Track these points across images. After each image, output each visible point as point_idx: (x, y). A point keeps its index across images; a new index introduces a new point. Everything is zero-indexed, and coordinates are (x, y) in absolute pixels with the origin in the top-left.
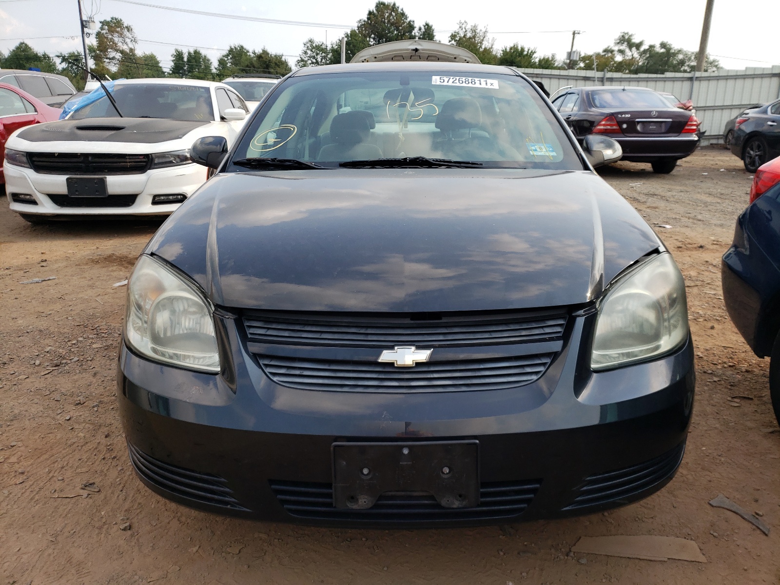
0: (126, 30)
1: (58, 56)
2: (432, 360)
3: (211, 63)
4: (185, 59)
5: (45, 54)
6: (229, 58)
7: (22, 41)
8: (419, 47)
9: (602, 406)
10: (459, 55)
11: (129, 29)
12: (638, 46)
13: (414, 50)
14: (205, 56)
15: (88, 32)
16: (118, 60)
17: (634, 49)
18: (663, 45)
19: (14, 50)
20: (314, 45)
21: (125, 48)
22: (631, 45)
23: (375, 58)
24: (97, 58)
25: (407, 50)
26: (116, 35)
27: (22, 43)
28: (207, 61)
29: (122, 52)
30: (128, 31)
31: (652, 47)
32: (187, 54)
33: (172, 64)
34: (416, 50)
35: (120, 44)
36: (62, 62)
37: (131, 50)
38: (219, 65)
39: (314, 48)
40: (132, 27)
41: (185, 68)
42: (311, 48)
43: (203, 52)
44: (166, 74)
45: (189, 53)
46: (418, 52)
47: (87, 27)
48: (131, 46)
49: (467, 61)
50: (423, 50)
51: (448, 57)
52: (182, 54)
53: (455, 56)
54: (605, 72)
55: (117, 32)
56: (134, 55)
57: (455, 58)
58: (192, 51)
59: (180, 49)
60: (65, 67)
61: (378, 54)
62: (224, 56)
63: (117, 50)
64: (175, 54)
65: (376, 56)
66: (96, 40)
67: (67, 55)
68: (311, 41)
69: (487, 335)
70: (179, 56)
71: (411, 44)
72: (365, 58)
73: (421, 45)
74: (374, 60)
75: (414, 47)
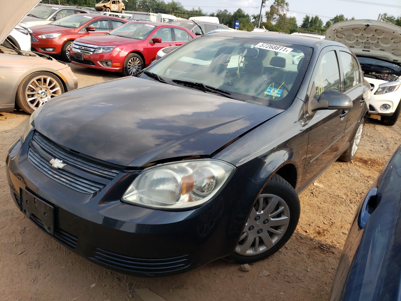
0: (285, 5)
1: (252, 16)
2: (63, 169)
3: (323, 24)
4: (310, 21)
5: (248, 15)
6: (333, 22)
7: (240, 8)
8: (369, 24)
9: (105, 217)
10: (397, 31)
11: (287, 4)
13: (366, 25)
14: (320, 20)
15: (264, 5)
16: (277, 19)
19: (235, 12)
20: (387, 17)
21: (282, 13)
23: (342, 28)
24: (268, 18)
25: (363, 25)
26: (280, 7)
27: (239, 9)
28: (321, 22)
29: (280, 15)
30: (286, 5)
32: (311, 18)
33: (303, 23)
34: (368, 25)
35: (280, 11)
36: (253, 19)
37: (284, 15)
38: (326, 25)
39: (386, 18)
40: (289, 4)
41: (308, 25)
42: (383, 18)
43: (320, 18)
44: (298, 27)
45: (312, 18)
46: (369, 27)
47: (264, 3)
48: (285, 12)
50: (372, 26)
51: (389, 31)
52: (309, 18)
55: (281, 6)
56: (285, 17)
57: (394, 32)
58: (314, 17)
59: (308, 15)
60: (254, 21)
61: (343, 26)
62: (331, 20)
63: (277, 15)
64: (306, 18)
66: (270, 9)
67: (256, 16)
68: (385, 15)
69: (87, 167)
70: (307, 19)
71: (365, 22)
72: (335, 28)
73: (372, 23)
74: (341, 30)
75: (366, 24)
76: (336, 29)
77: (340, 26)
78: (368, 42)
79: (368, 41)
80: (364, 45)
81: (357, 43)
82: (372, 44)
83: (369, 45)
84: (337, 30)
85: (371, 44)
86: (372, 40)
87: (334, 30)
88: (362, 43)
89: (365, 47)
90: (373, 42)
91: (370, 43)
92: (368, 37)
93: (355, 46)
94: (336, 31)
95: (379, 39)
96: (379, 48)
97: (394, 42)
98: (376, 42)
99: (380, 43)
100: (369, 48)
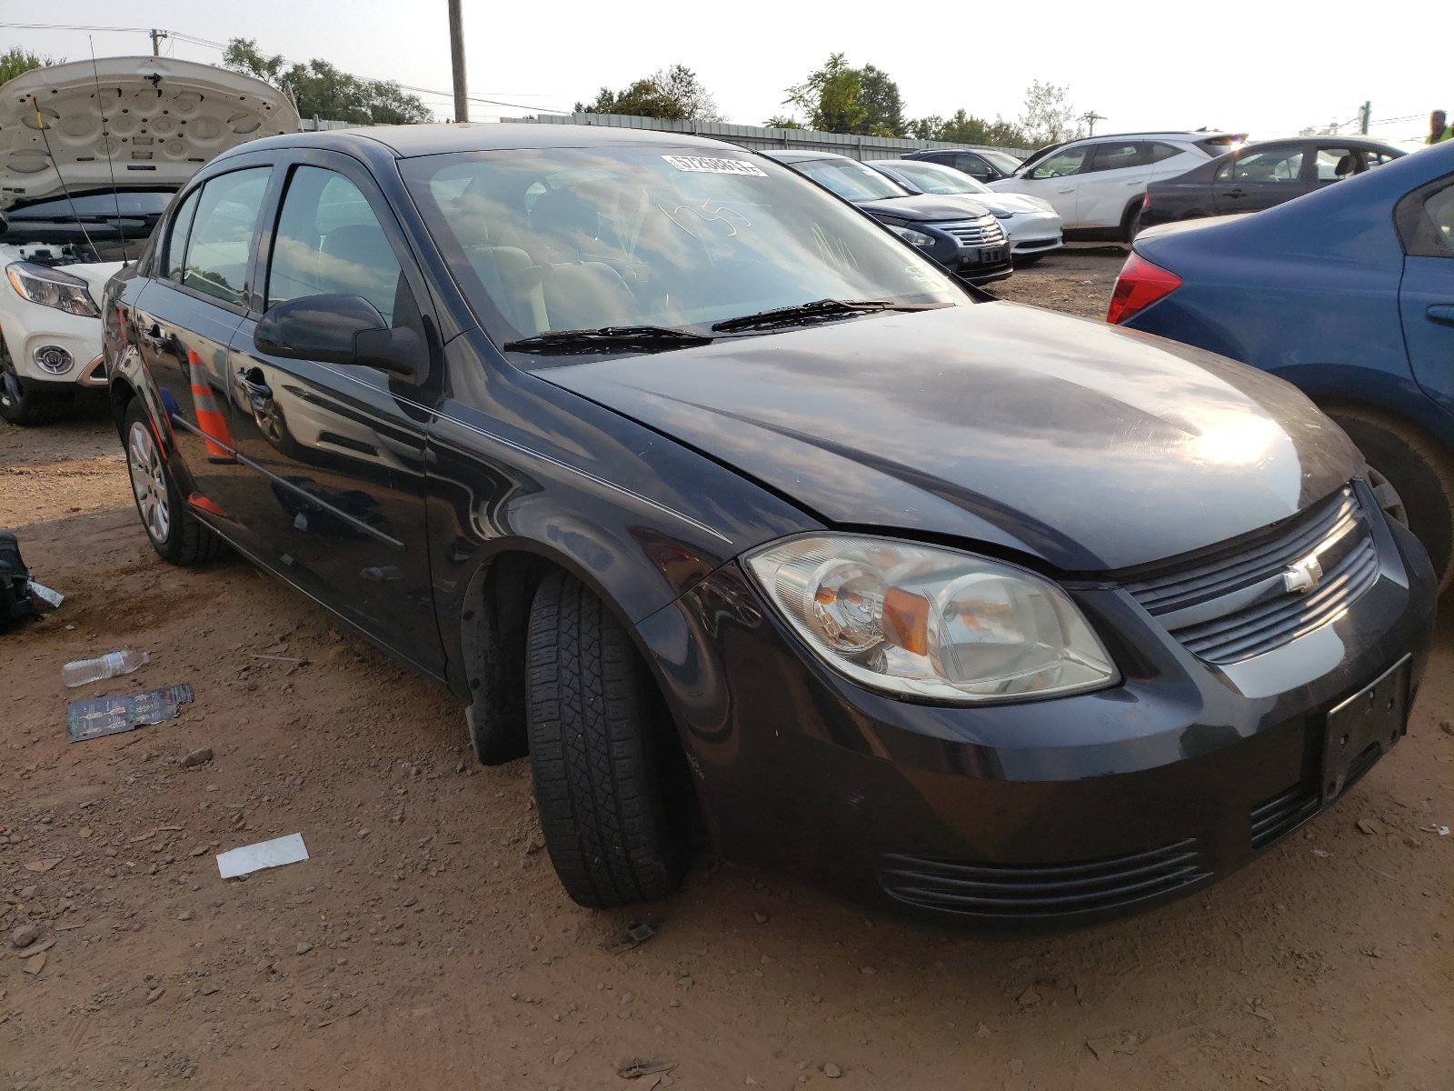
8: (160, 73)
10: (253, 93)
12: (273, 65)
13: (150, 78)
17: (265, 73)
18: (318, 66)
22: (256, 64)
23: (55, 92)
25: (136, 76)
31: (299, 69)
34: (156, 79)
46: (164, 83)
49: (266, 106)
50: (170, 79)
53: (241, 95)
54: (316, 120)
57: (242, 98)
61: (61, 84)
65: (57, 88)
71: (142, 66)
72: (28, 92)
73: (167, 69)
74: (51, 96)
75: (150, 72)
76: (28, 96)
77: (46, 84)
78: (145, 135)
79: (144, 132)
80: (130, 147)
81: (107, 143)
82: (161, 141)
83: (149, 149)
84: (35, 99)
85: (156, 141)
86: (158, 129)
87: (22, 101)
88: (125, 140)
89: (134, 156)
90: (163, 136)
91: (152, 139)
92: (145, 120)
93: (97, 155)
94: (29, 101)
95: (184, 122)
96: (186, 155)
97: (234, 131)
98: (173, 133)
99: (188, 136)
100: (150, 157)
